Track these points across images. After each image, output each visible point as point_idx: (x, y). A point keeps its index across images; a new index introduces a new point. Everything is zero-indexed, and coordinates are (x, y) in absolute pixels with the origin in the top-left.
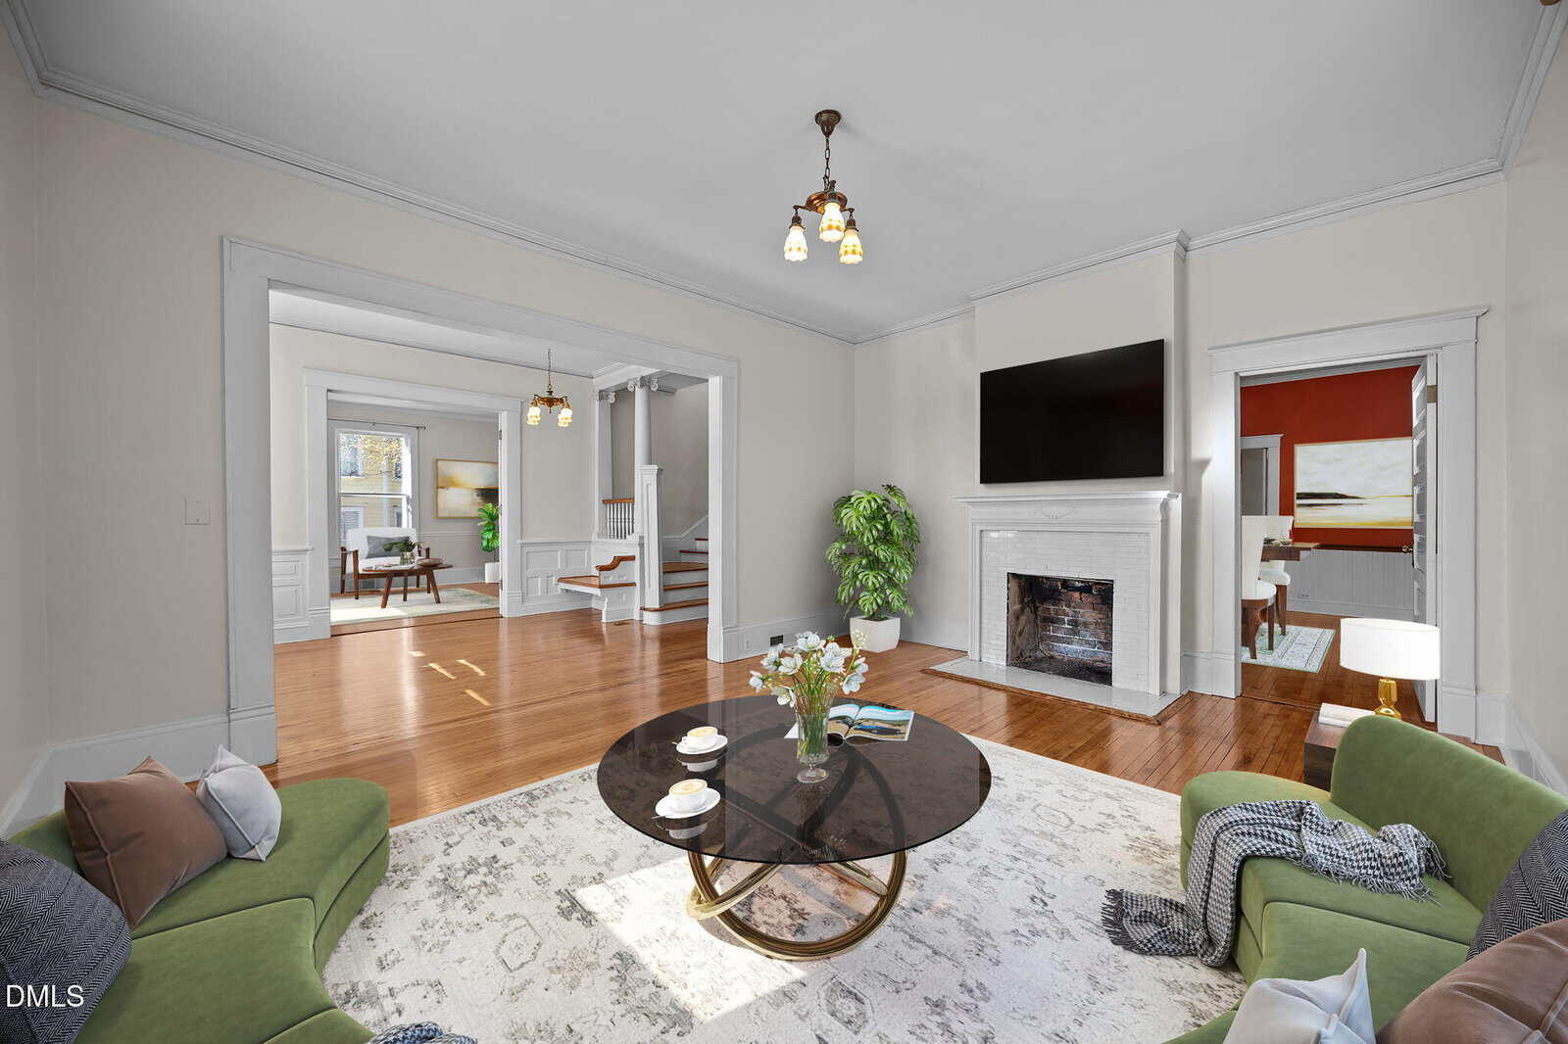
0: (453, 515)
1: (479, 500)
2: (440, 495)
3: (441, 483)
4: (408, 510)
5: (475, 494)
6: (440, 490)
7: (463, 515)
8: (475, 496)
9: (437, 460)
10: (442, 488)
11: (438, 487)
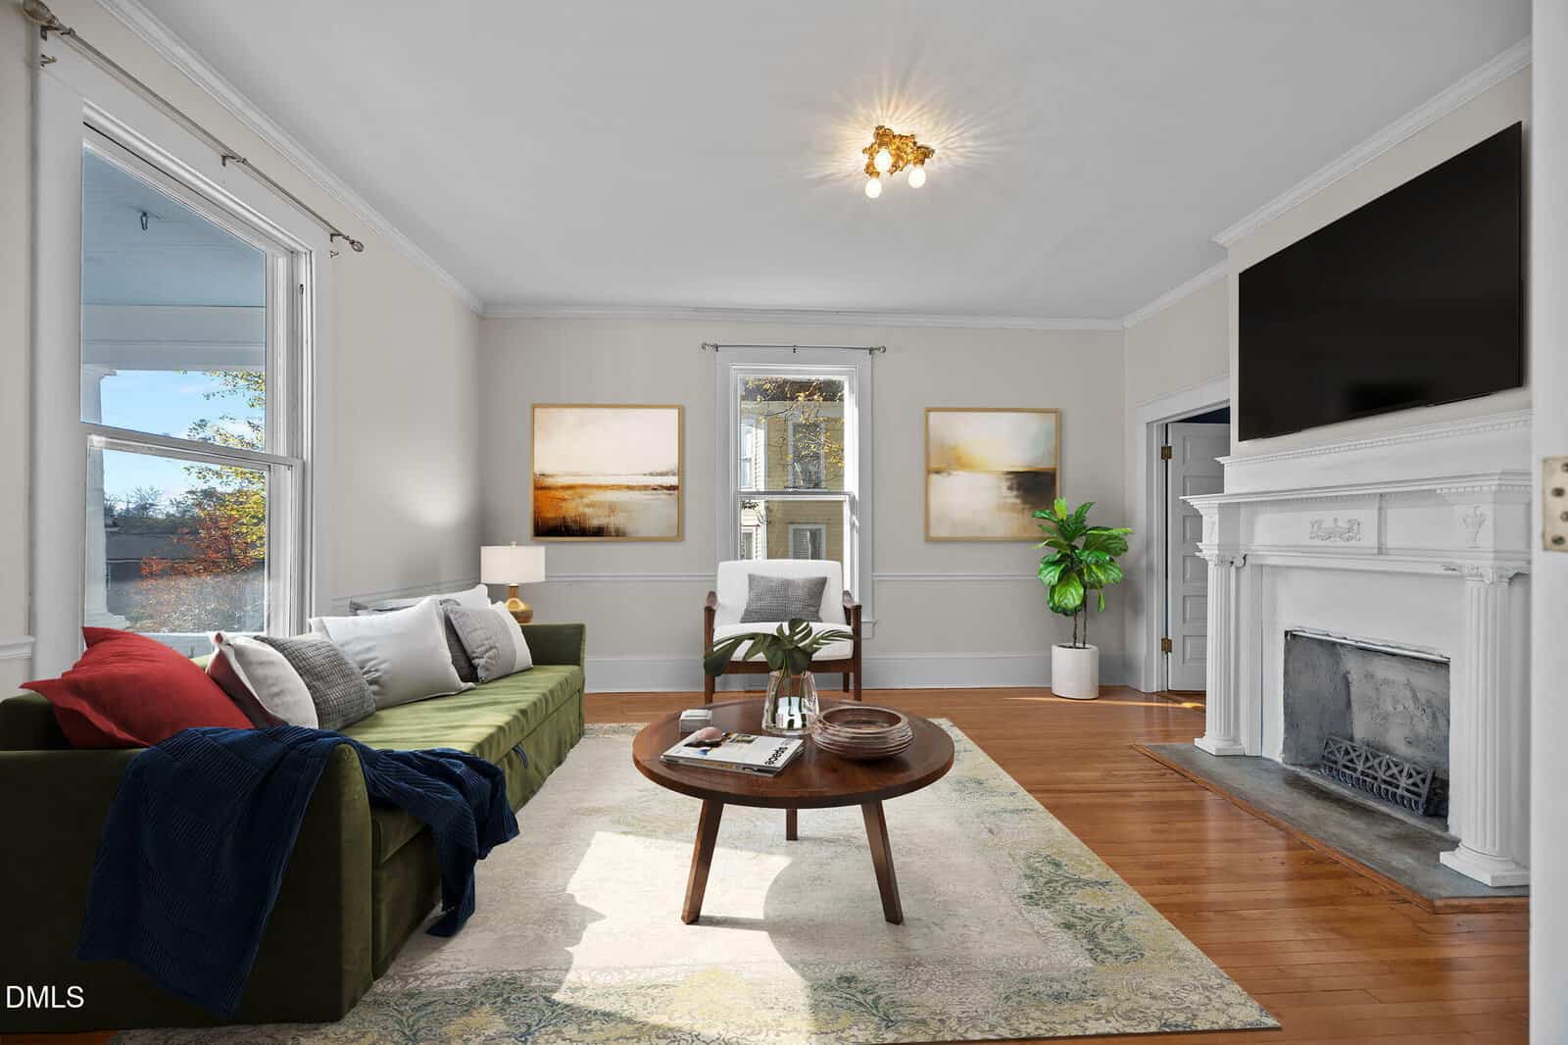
0: (960, 534)
1: (1012, 498)
2: (932, 489)
3: (939, 462)
4: (853, 525)
5: (1005, 485)
6: (934, 478)
7: (977, 534)
8: (1005, 492)
9: (929, 410)
10: (938, 472)
11: (929, 472)
